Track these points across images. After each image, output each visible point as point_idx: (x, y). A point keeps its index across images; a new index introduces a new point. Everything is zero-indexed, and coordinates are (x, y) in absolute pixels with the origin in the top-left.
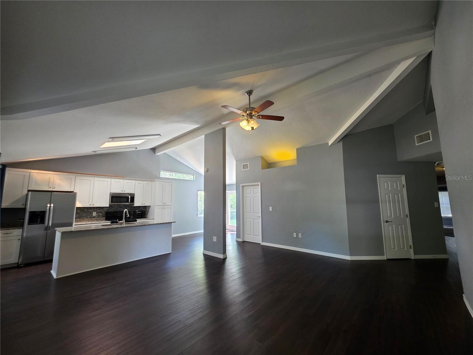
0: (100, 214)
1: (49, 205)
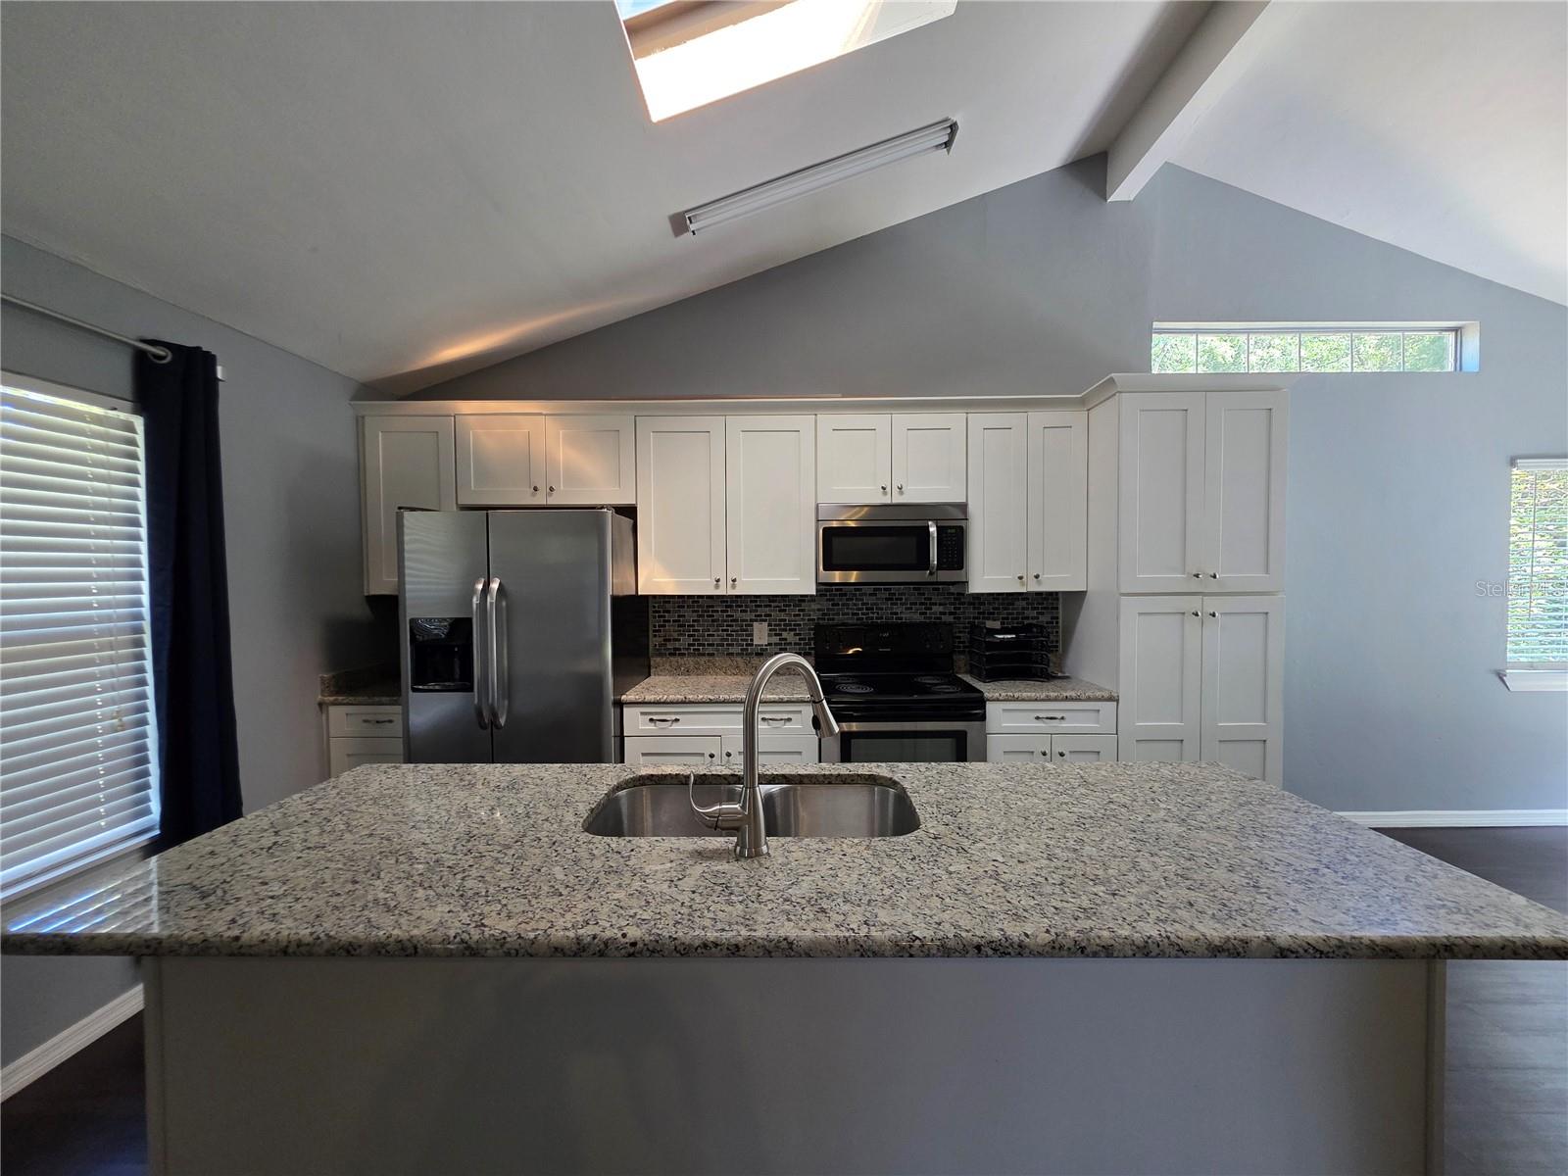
0: (789, 636)
1: (480, 587)
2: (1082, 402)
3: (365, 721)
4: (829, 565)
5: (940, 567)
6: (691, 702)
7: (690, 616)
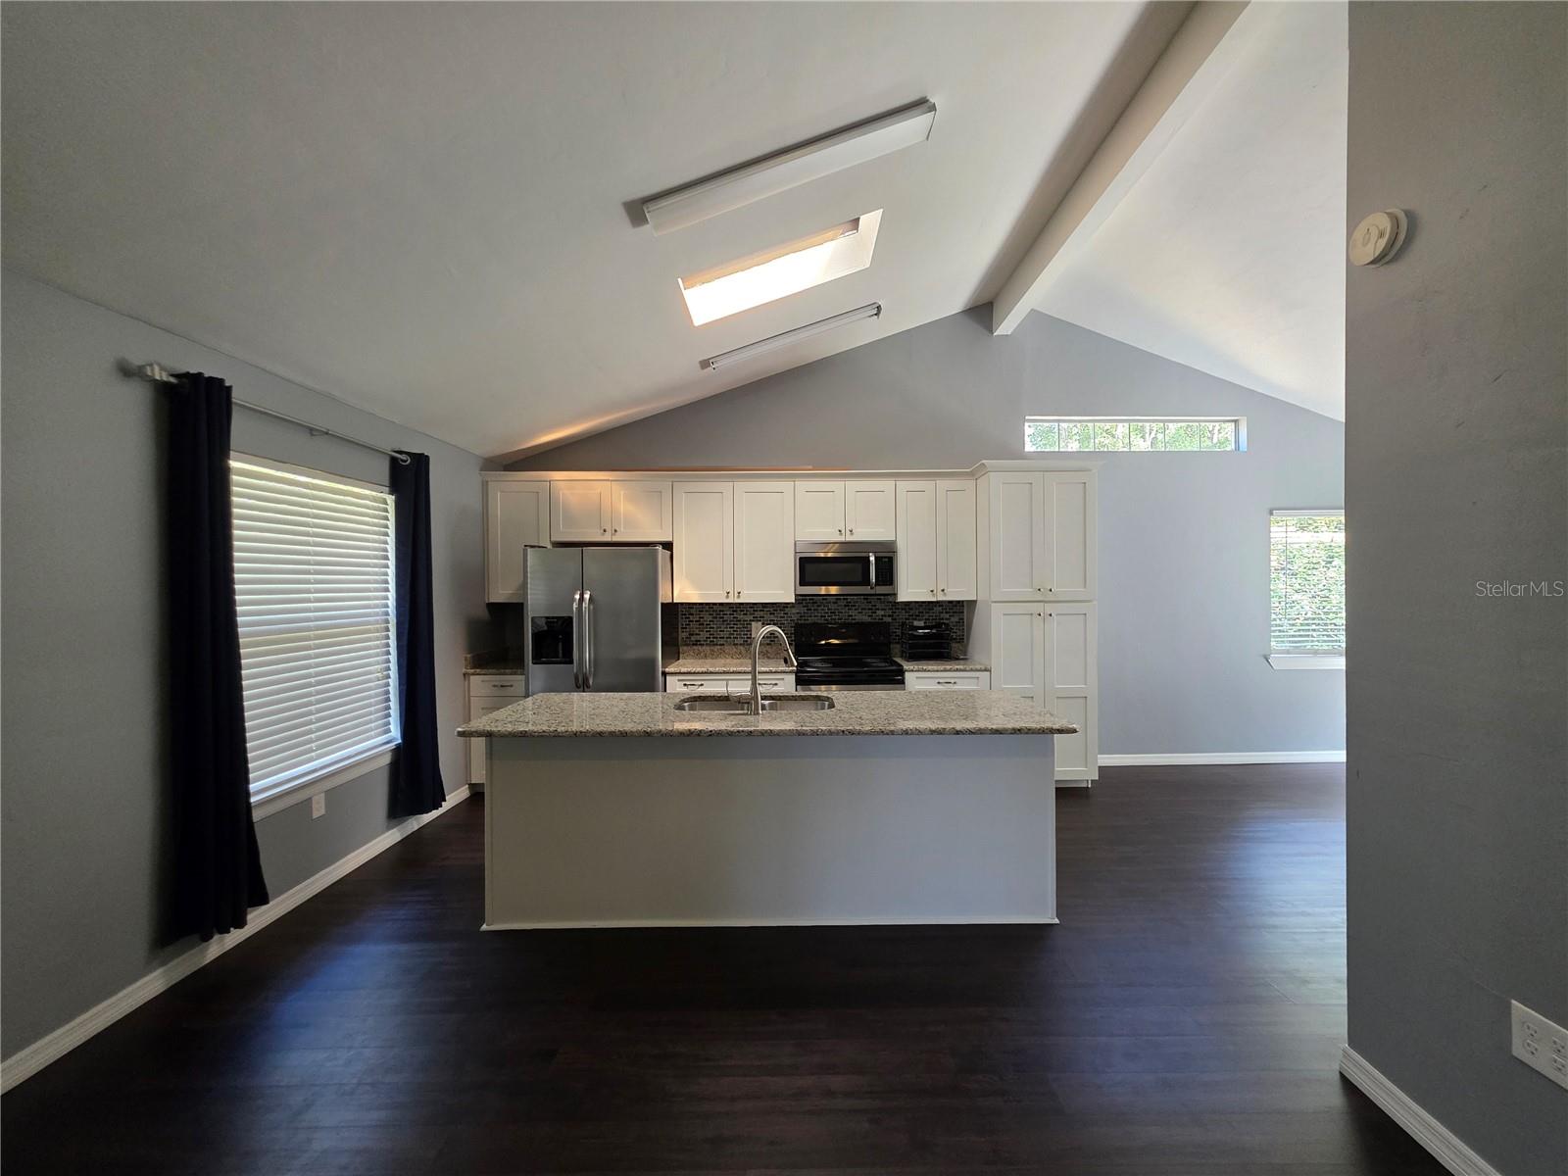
1: (577, 597)
2: (972, 474)
3: (494, 686)
4: (803, 582)
5: (878, 583)
6: (711, 673)
7: (708, 618)
